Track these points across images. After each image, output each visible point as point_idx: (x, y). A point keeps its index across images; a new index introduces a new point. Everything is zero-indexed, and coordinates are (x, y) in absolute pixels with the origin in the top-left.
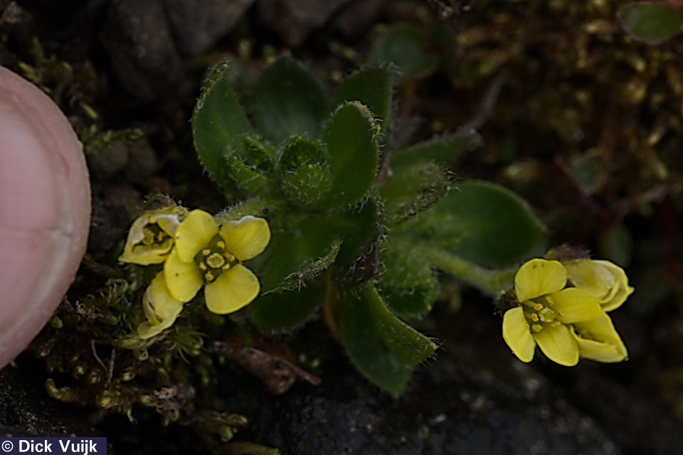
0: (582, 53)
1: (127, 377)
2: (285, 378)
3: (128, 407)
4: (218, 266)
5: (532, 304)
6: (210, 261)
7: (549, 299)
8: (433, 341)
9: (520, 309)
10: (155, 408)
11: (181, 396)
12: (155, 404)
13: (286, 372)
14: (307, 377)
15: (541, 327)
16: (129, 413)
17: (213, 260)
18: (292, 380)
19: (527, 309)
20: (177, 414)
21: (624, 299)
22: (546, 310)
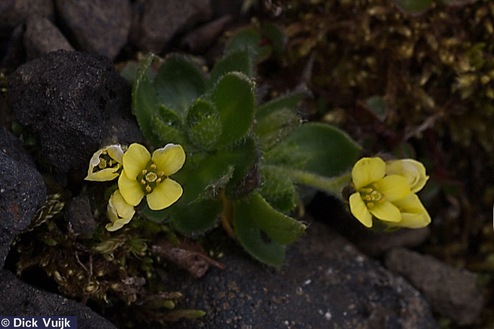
0: (368, 31)
1: (101, 274)
2: (202, 266)
3: (104, 294)
4: (153, 180)
5: (365, 190)
6: (148, 177)
7: (375, 185)
8: (303, 223)
9: (358, 194)
10: (122, 292)
11: (137, 284)
12: (122, 290)
13: (202, 262)
14: (217, 264)
15: (373, 204)
16: (105, 298)
17: (149, 176)
18: (206, 268)
19: (362, 194)
20: (135, 296)
21: (424, 183)
22: (375, 192)
